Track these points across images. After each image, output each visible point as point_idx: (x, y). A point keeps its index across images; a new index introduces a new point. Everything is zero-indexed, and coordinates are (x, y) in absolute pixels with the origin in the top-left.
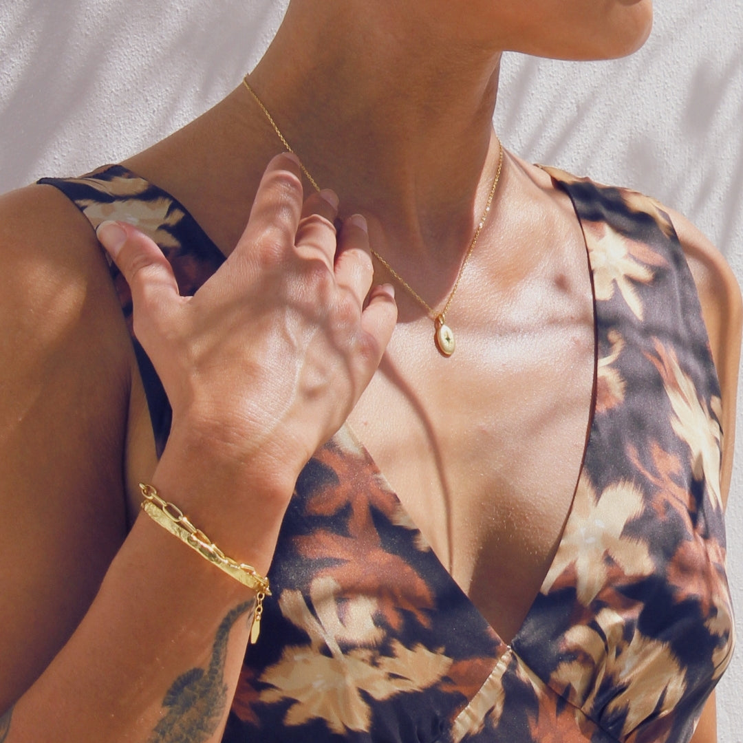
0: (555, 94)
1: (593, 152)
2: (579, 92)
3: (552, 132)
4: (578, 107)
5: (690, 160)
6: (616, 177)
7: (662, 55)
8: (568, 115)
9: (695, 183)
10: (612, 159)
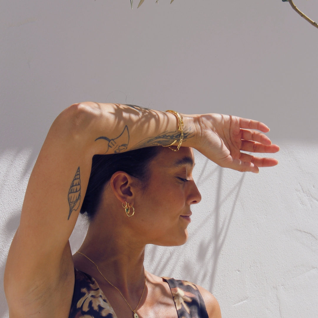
0: (164, 250)
1: (175, 265)
2: (170, 249)
3: (164, 260)
4: (170, 253)
5: (201, 266)
6: (181, 271)
7: (192, 239)
8: (168, 255)
9: (203, 273)
10: (180, 267)
